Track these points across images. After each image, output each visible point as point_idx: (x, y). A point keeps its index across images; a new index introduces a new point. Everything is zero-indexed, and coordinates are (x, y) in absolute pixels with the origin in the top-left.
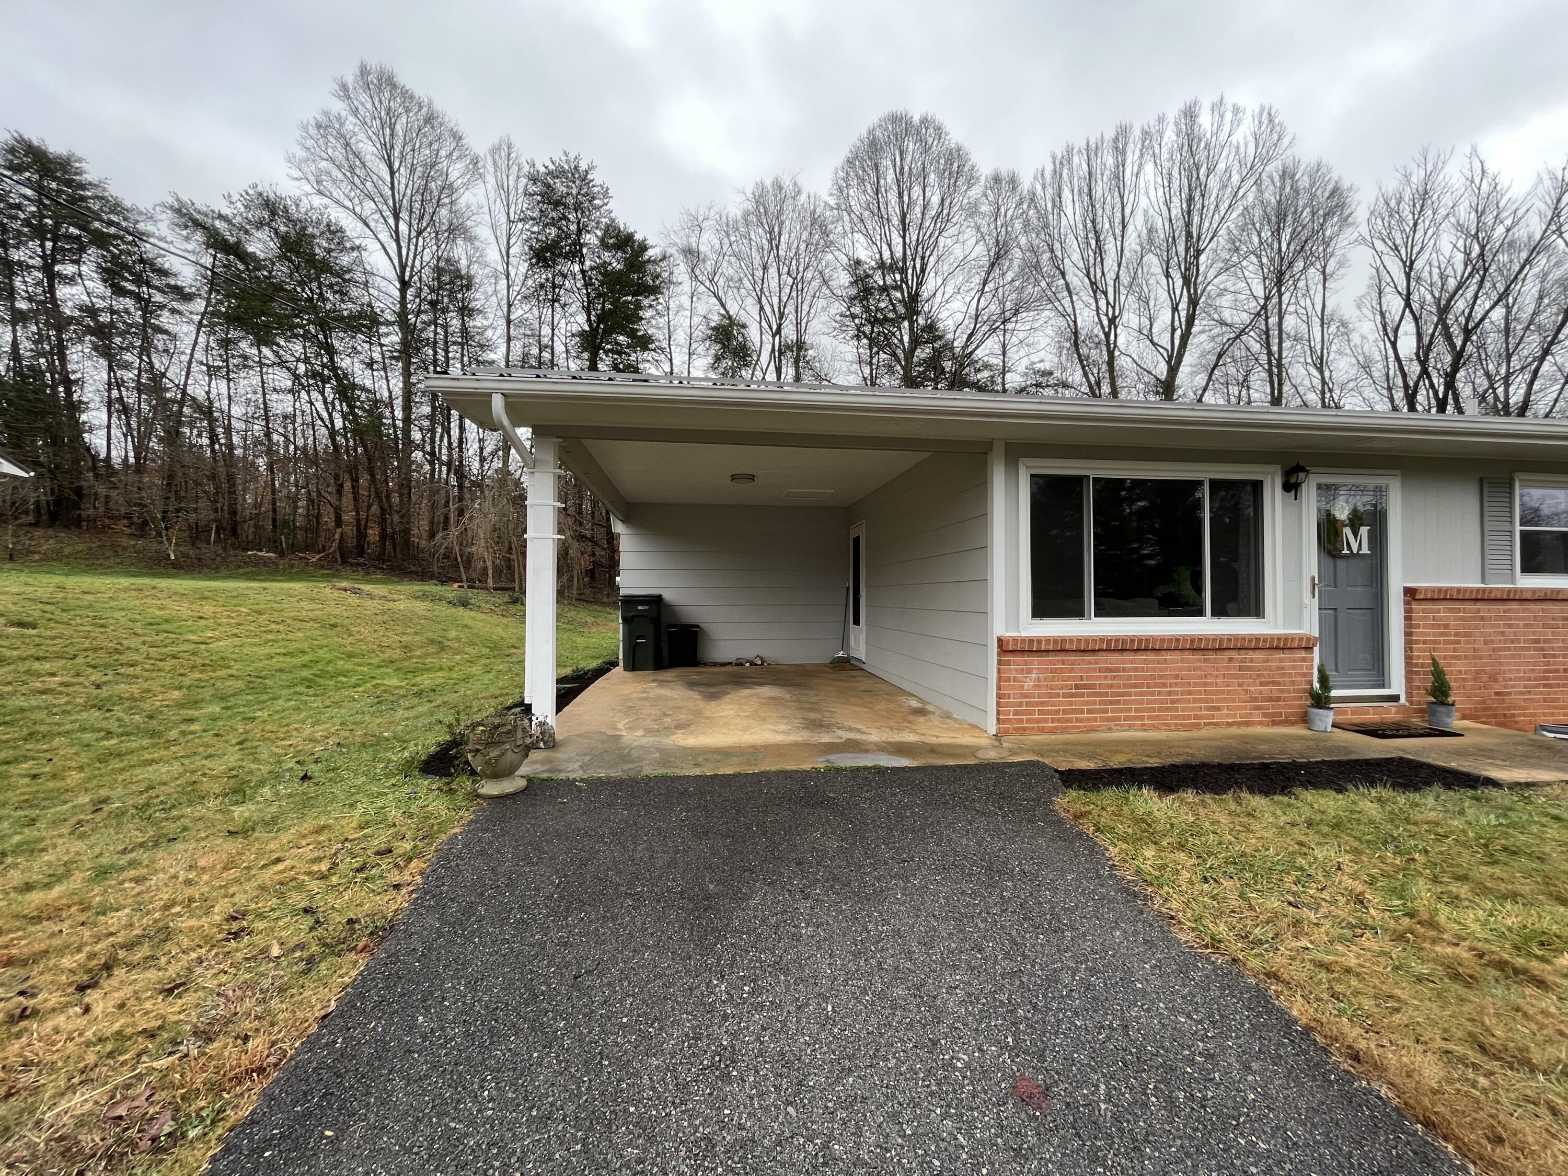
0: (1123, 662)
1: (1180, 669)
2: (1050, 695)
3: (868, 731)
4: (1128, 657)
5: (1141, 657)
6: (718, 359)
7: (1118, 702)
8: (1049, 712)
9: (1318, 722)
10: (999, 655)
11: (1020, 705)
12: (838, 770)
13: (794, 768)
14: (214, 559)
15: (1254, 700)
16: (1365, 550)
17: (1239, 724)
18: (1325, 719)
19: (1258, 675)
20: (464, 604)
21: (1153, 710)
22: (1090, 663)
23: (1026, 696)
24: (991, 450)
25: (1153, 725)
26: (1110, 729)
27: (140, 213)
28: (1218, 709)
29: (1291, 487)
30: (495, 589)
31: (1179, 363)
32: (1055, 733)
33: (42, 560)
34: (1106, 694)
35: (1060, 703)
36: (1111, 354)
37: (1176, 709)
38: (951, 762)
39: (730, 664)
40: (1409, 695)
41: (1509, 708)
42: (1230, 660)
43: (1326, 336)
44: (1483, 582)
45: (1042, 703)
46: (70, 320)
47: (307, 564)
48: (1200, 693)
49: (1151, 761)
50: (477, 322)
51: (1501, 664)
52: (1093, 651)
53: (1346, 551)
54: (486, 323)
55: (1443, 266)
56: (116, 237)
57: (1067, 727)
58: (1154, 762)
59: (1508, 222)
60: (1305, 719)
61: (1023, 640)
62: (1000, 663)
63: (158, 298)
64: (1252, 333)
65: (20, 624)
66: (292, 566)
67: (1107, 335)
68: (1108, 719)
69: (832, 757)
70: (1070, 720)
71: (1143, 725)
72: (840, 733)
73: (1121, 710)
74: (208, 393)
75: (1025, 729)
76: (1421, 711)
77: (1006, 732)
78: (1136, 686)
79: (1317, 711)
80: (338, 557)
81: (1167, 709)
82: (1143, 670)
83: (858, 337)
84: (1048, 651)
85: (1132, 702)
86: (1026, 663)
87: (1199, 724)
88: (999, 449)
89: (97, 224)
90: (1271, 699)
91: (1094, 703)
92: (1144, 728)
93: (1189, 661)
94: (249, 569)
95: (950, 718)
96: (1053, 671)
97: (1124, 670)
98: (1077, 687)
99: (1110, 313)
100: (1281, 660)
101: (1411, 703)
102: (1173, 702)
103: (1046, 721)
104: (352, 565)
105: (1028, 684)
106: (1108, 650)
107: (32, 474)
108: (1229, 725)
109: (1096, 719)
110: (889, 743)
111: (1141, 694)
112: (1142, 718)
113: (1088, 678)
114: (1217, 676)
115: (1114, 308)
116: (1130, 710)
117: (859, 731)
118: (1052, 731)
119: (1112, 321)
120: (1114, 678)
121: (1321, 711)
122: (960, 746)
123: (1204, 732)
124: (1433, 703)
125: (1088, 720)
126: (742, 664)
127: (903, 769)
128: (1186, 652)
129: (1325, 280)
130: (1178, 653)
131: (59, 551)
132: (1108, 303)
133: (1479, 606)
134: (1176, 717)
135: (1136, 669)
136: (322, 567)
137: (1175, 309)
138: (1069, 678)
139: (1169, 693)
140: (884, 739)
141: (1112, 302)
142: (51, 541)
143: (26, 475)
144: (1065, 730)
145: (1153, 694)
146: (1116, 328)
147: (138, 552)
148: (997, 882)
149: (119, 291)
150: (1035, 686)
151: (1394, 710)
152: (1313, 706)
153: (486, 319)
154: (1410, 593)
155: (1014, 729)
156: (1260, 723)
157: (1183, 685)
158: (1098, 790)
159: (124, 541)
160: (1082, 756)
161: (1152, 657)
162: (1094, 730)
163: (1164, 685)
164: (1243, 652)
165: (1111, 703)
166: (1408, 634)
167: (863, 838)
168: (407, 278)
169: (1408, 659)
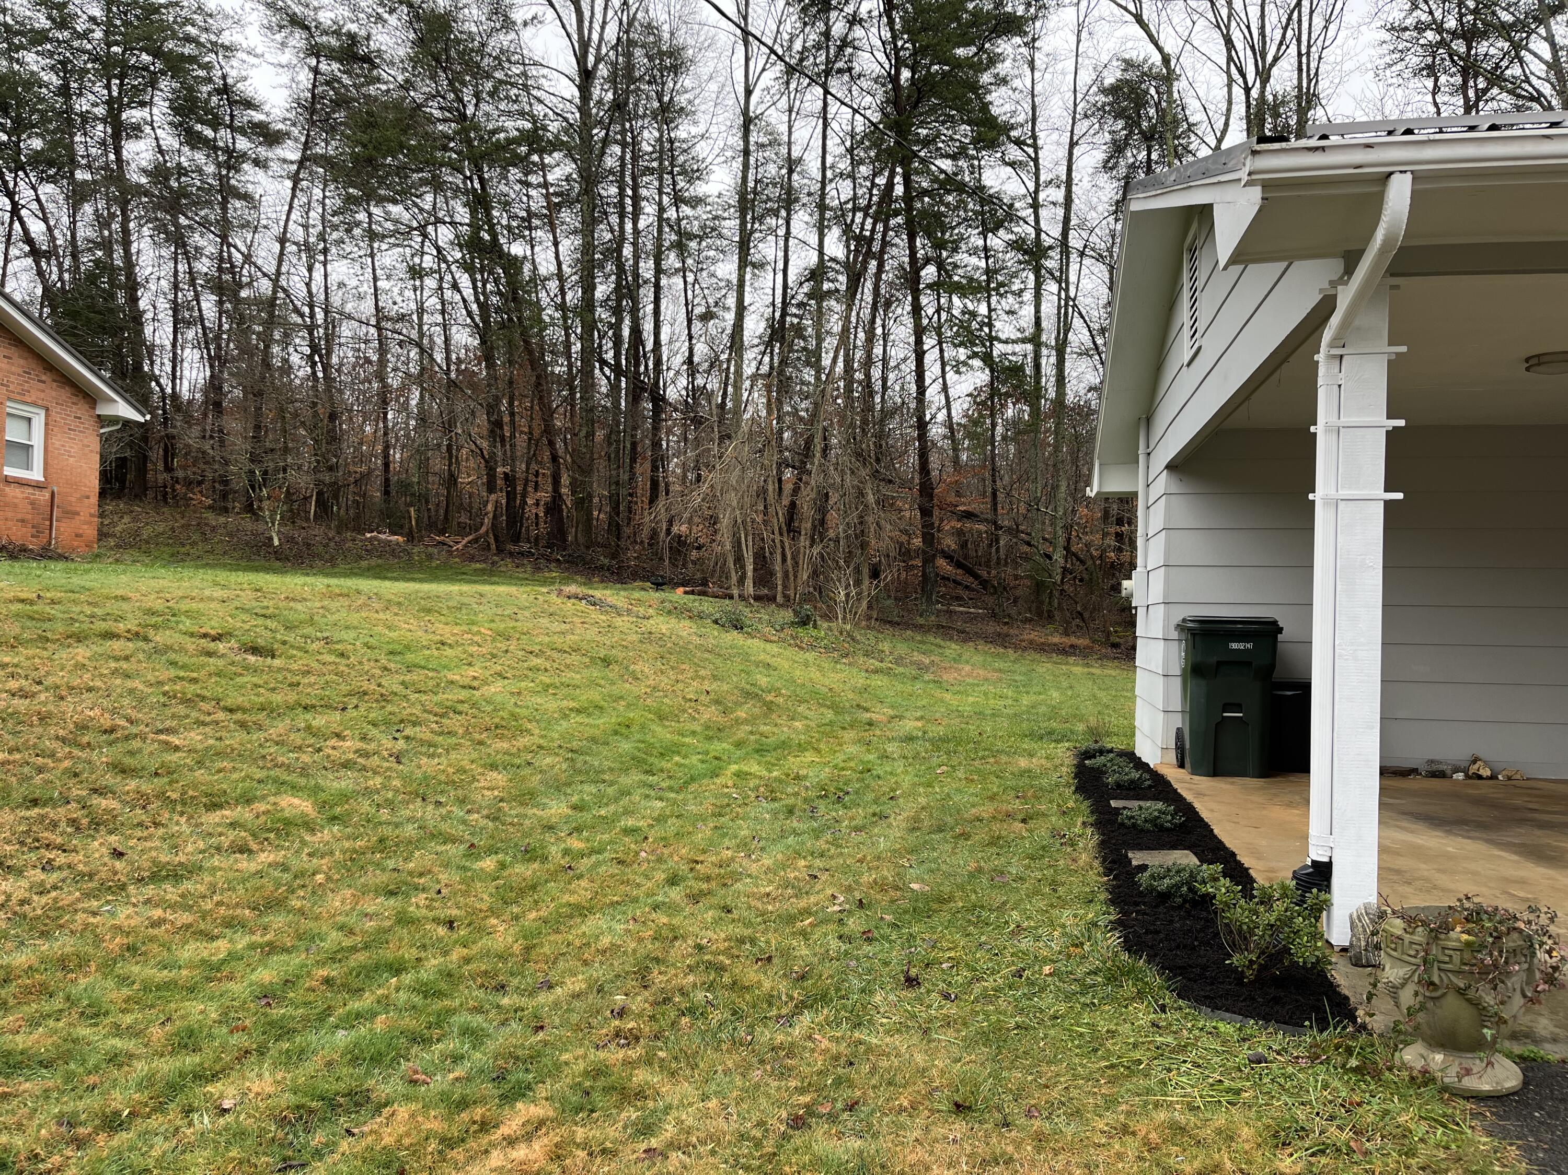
6: (1118, 148)
14: (327, 545)
20: (738, 626)
27: (227, 17)
30: (757, 598)
33: (118, 546)
39: (1414, 771)
46: (139, 190)
47: (450, 553)
50: (683, 131)
54: (694, 130)
56: (192, 59)
63: (243, 144)
65: (255, 650)
66: (430, 557)
74: (308, 285)
80: (492, 540)
83: (1431, 70)
89: (170, 45)
94: (374, 561)
104: (511, 554)
107: (148, 417)
126: (1440, 775)
131: (137, 534)
136: (472, 559)
142: (126, 519)
143: (141, 419)
147: (231, 535)
149: (193, 140)
153: (695, 123)
159: (212, 518)
168: (590, 66)
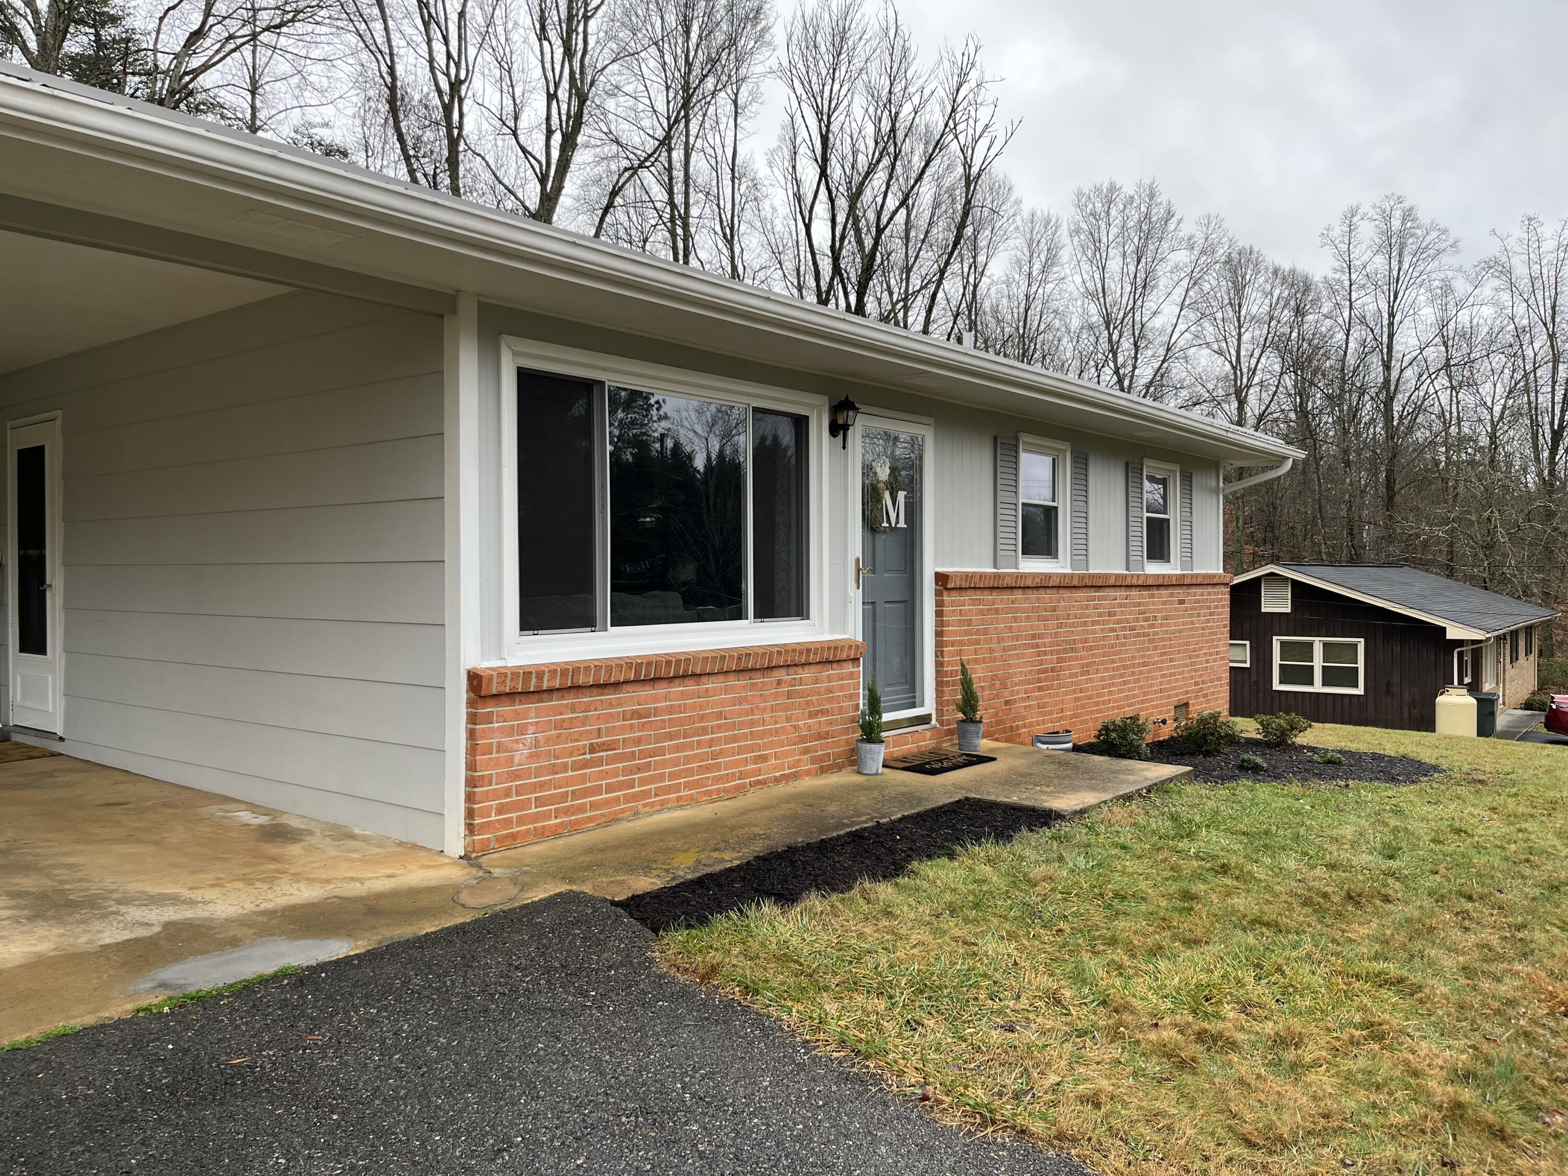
0: (655, 699)
1: (723, 704)
2: (554, 769)
3: (197, 895)
4: (661, 689)
5: (677, 688)
7: (648, 766)
8: (551, 800)
9: (870, 763)
10: (471, 703)
11: (507, 793)
12: (201, 1000)
13: (90, 1020)
15: (803, 740)
16: (902, 524)
17: (786, 778)
18: (877, 754)
19: (807, 703)
21: (690, 772)
22: (611, 705)
23: (516, 776)
24: (454, 311)
25: (691, 797)
26: (636, 814)
28: (764, 758)
29: (838, 429)
31: (558, 188)
32: (561, 836)
34: (633, 756)
35: (568, 782)
36: (453, 143)
37: (718, 767)
38: (429, 927)
40: (939, 712)
41: (1014, 720)
42: (779, 683)
43: (737, 196)
44: (995, 567)
45: (542, 786)
48: (744, 737)
49: (727, 856)
51: (1010, 666)
52: (617, 685)
53: (885, 524)
55: (855, 137)
57: (577, 822)
58: (731, 859)
59: (916, 100)
60: (853, 760)
61: (515, 674)
62: (472, 719)
64: (652, 169)
67: (447, 109)
68: (634, 798)
69: (172, 973)
70: (581, 809)
71: (679, 799)
72: (135, 913)
73: (652, 780)
75: (514, 837)
76: (950, 732)
77: (485, 849)
78: (670, 736)
79: (869, 746)
81: (708, 769)
82: (680, 709)
84: (550, 691)
85: (664, 764)
86: (517, 715)
87: (743, 786)
88: (468, 311)
90: (819, 736)
91: (616, 773)
92: (680, 804)
93: (733, 689)
95: (352, 837)
96: (559, 725)
97: (657, 712)
98: (593, 749)
99: (453, 71)
100: (829, 678)
101: (942, 724)
102: (715, 756)
103: (547, 816)
105: (521, 754)
106: (637, 681)
108: (777, 780)
109: (617, 800)
110: (265, 913)
111: (677, 748)
112: (677, 788)
113: (609, 731)
114: (765, 709)
115: (458, 66)
116: (661, 777)
117: (175, 900)
118: (556, 833)
119: (455, 86)
120: (642, 727)
121: (873, 746)
122: (415, 892)
123: (753, 798)
124: (963, 721)
125: (608, 803)
127: (347, 960)
128: (731, 677)
129: (736, 113)
130: (721, 678)
132: (449, 56)
133: (995, 596)
134: (718, 780)
135: (670, 710)
137: (552, 97)
138: (581, 734)
139: (711, 743)
140: (249, 907)
141: (455, 54)
144: (575, 828)
145: (690, 746)
146: (461, 101)
148: (674, 1131)
150: (531, 756)
151: (929, 734)
152: (862, 741)
154: (941, 579)
155: (499, 839)
156: (808, 773)
157: (727, 727)
158: (703, 921)
160: (630, 868)
161: (690, 687)
162: (614, 820)
163: (704, 731)
164: (792, 670)
165: (639, 769)
166: (939, 634)
167: (383, 1134)
169: (939, 664)
